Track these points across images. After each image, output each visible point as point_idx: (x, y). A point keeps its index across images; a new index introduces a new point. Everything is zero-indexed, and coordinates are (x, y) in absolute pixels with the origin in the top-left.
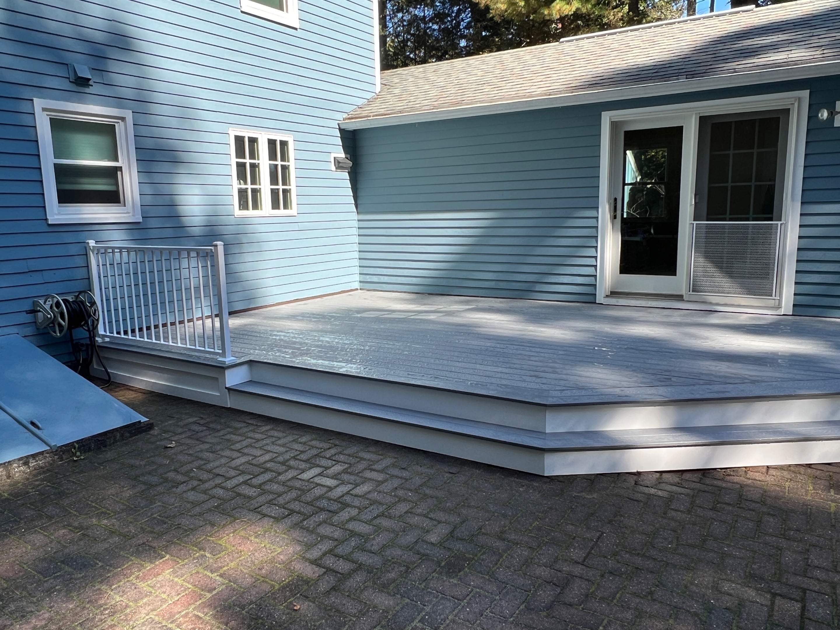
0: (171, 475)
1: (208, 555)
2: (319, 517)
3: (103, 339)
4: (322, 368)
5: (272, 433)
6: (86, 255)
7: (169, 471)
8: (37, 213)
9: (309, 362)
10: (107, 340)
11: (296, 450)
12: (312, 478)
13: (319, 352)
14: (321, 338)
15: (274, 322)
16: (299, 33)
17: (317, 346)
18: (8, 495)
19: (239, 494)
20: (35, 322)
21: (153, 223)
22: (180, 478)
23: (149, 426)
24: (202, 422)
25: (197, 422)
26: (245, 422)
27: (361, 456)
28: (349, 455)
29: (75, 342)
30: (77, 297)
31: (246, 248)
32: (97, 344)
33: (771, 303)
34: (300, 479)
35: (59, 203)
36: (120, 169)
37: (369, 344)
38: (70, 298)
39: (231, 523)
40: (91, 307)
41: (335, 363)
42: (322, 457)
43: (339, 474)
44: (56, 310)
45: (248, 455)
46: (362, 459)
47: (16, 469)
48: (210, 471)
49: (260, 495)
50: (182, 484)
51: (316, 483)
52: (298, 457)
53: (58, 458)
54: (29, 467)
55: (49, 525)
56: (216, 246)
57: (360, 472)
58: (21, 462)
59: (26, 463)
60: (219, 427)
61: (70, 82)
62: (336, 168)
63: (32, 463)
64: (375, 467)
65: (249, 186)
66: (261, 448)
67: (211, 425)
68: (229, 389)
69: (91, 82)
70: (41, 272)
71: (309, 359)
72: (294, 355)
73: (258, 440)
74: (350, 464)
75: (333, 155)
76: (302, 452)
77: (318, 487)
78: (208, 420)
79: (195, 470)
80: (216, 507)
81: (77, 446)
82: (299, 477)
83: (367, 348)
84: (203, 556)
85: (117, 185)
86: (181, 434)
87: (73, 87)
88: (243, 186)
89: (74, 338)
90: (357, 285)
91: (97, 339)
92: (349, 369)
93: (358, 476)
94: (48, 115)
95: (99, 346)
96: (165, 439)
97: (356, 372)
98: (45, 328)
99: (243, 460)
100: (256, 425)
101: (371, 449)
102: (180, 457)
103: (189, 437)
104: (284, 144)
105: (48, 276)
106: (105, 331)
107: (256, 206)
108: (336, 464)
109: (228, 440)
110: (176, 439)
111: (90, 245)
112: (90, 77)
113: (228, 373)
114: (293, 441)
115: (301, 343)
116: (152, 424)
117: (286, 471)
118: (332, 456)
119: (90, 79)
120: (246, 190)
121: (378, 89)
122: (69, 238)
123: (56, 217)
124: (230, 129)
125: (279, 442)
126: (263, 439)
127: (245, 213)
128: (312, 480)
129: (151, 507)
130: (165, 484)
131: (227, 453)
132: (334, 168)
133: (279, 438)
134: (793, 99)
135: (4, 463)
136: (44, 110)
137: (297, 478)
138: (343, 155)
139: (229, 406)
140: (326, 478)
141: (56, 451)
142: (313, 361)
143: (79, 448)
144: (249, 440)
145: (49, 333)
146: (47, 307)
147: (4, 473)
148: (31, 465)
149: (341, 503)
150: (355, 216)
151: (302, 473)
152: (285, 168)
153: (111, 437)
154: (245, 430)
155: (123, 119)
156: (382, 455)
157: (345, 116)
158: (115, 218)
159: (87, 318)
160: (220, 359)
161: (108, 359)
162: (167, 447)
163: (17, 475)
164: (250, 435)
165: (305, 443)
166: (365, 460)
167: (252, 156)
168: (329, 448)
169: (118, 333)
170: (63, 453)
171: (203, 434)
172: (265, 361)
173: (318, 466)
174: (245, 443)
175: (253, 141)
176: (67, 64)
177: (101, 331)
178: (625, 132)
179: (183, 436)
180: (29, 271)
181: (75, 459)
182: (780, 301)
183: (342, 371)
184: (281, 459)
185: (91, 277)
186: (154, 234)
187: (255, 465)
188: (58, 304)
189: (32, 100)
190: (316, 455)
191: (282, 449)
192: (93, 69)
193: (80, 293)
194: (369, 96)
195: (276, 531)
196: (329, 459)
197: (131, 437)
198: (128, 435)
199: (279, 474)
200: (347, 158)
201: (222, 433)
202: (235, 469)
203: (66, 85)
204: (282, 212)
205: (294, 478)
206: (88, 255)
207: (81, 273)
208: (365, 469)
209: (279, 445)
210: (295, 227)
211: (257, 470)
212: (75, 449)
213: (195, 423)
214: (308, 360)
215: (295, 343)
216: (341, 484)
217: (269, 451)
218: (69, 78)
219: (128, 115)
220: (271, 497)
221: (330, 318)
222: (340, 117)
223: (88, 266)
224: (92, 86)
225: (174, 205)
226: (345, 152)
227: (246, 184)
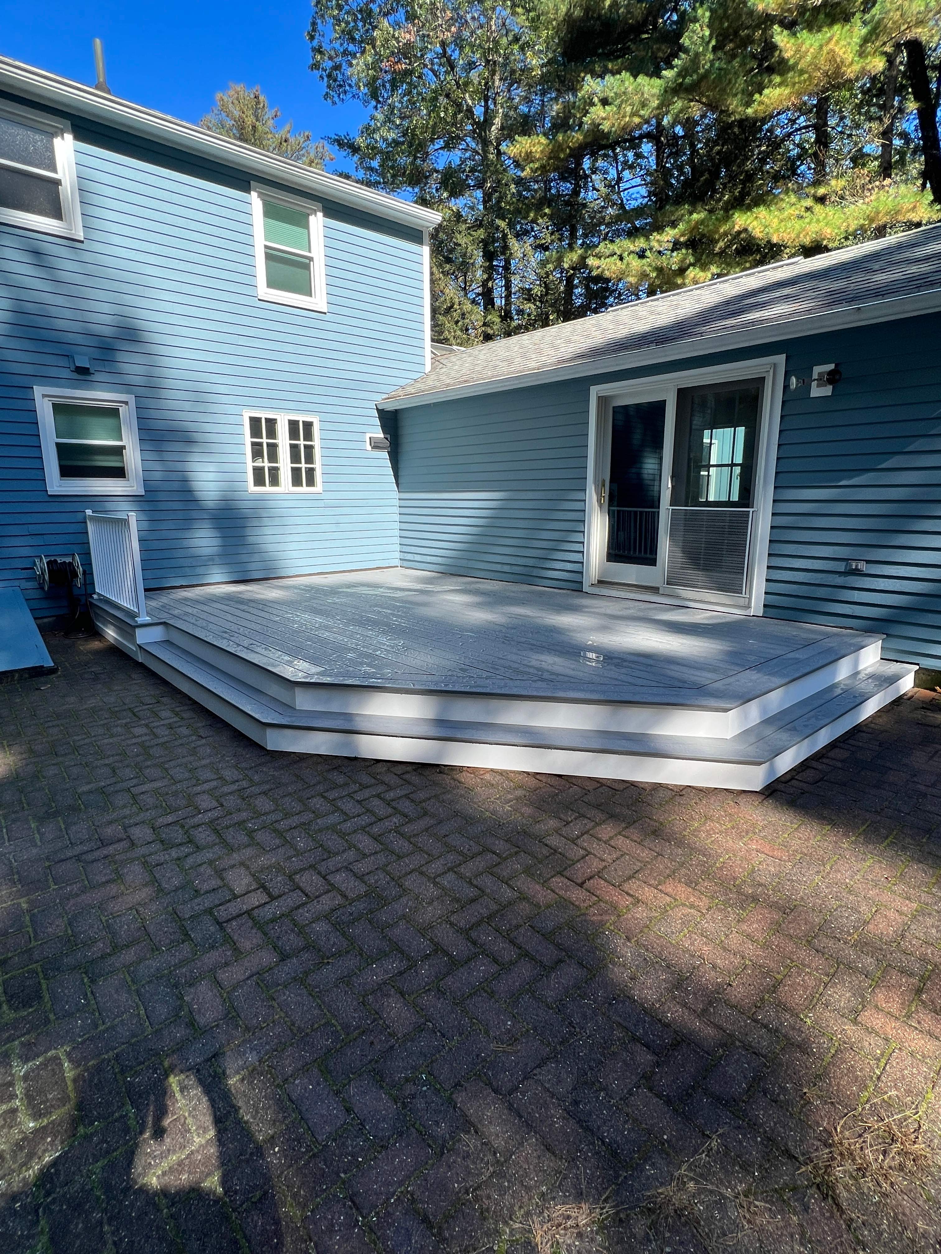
6: (86, 522)
8: (36, 485)
10: (99, 597)
16: (328, 317)
20: (36, 578)
21: (162, 496)
23: (52, 671)
30: (69, 558)
32: (91, 601)
33: (742, 602)
35: (60, 477)
36: (125, 446)
38: (61, 559)
40: (78, 568)
61: (72, 371)
62: (373, 448)
65: (267, 464)
68: (139, 646)
69: (91, 371)
70: (42, 535)
75: (368, 436)
85: (122, 462)
87: (75, 376)
88: (259, 464)
89: (74, 594)
90: (397, 562)
91: (92, 596)
94: (49, 401)
95: (92, 603)
98: (40, 582)
104: (308, 426)
106: (100, 590)
107: (273, 483)
111: (87, 514)
112: (89, 366)
113: (139, 632)
119: (89, 368)
120: (263, 468)
121: (428, 368)
122: (70, 507)
123: (56, 488)
124: (244, 410)
127: (262, 489)
132: (369, 448)
134: (769, 366)
136: (44, 396)
138: (382, 436)
146: (39, 566)
150: (396, 495)
152: (308, 448)
155: (126, 403)
157: (386, 396)
158: (122, 491)
160: (137, 619)
167: (271, 436)
169: (104, 591)
175: (271, 423)
176: (67, 356)
177: (97, 590)
178: (614, 407)
180: (30, 534)
182: (750, 599)
185: (88, 541)
186: (162, 506)
189: (32, 388)
192: (93, 359)
194: (416, 376)
200: (386, 438)
203: (66, 373)
204: (304, 489)
207: (78, 539)
210: (321, 504)
218: (69, 368)
219: (131, 399)
222: (379, 398)
223: (86, 533)
224: (92, 374)
225: (186, 481)
226: (384, 432)
227: (263, 462)
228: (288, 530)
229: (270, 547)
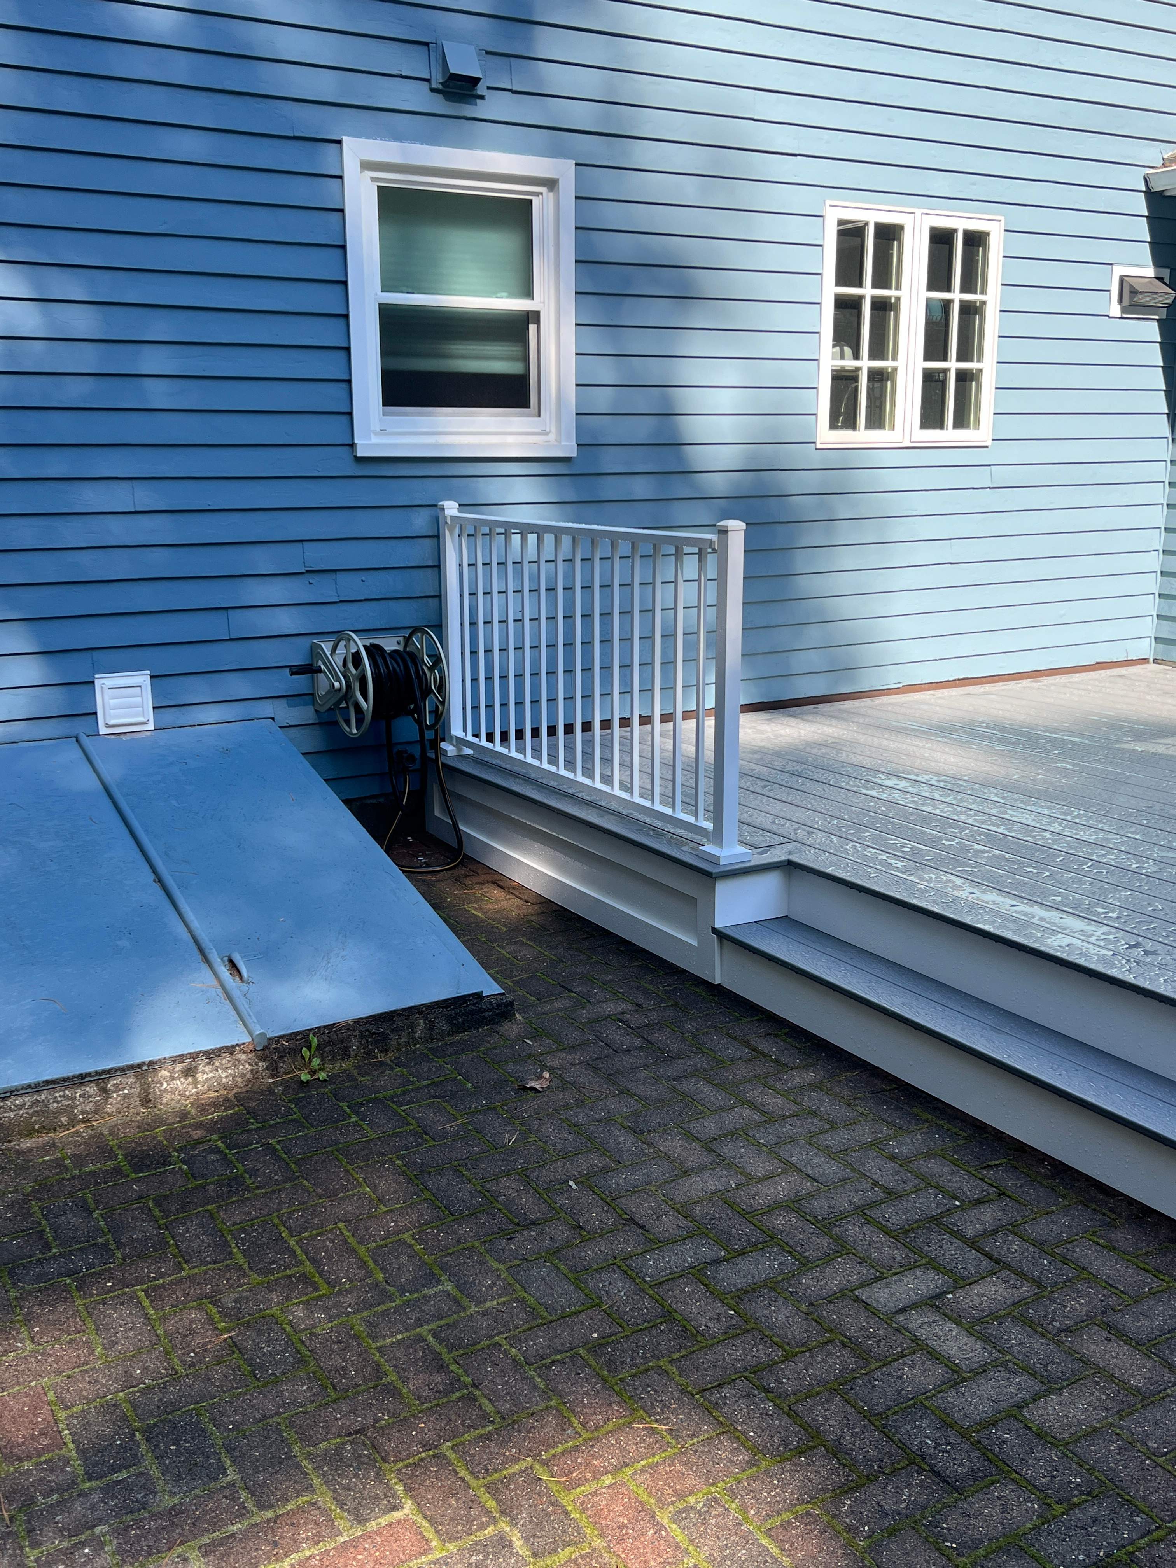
0: (509, 1187)
1: (518, 1543)
2: (898, 1492)
3: (460, 750)
4: (992, 923)
5: (813, 1100)
6: (437, 537)
7: (507, 1174)
8: (330, 430)
9: (957, 893)
10: (468, 751)
11: (876, 1183)
12: (903, 1310)
13: (996, 861)
14: (1010, 814)
15: (885, 743)
17: (992, 840)
18: (125, 1156)
19: (668, 1315)
20: (312, 694)
21: (611, 461)
22: (528, 1204)
23: (503, 1009)
24: (636, 1020)
25: (626, 1017)
26: (747, 1044)
27: (1083, 1262)
28: (1040, 1245)
29: (395, 750)
30: (408, 640)
31: (844, 533)
32: (442, 759)
34: (867, 1306)
35: (384, 405)
36: (537, 314)
37: (1157, 853)
38: (390, 644)
39: (619, 1428)
40: (431, 669)
41: (1036, 910)
42: (951, 1233)
43: (994, 1315)
44: (354, 671)
45: (729, 1166)
46: (1084, 1273)
47: (165, 1085)
48: (610, 1201)
49: (730, 1335)
50: (526, 1227)
51: (915, 1339)
52: (876, 1214)
53: (267, 1068)
54: (195, 1083)
55: (171, 1284)
56: (724, 532)
57: (1068, 1330)
58: (179, 1067)
59: (190, 1072)
60: (675, 1047)
61: (433, 90)
62: (1124, 310)
63: (204, 1072)
64: (1126, 1321)
65: (865, 363)
66: (773, 1150)
67: (657, 1036)
68: (721, 936)
69: (481, 89)
70: (333, 575)
71: (959, 882)
72: (916, 862)
73: (769, 1118)
74: (1038, 1283)
75: (1119, 271)
76: (891, 1195)
77: (917, 1357)
78: (654, 1016)
79: (574, 1186)
80: (596, 1349)
81: (315, 1041)
82: (864, 1294)
83: (1150, 867)
84: (504, 1543)
85: (526, 359)
86: (573, 1048)
87: (438, 104)
88: (849, 363)
89: (395, 740)
90: (1145, 648)
91: (443, 745)
92: (1079, 943)
93: (1059, 1344)
94: (373, 179)
95: (444, 765)
96: (530, 1056)
97: (1102, 959)
98: (330, 709)
99: (712, 1183)
100: (777, 1061)
101: (1124, 1237)
102: (549, 1128)
103: (592, 1066)
104: (976, 242)
105: (351, 586)
106: (465, 730)
107: (876, 420)
108: (991, 1274)
109: (688, 1099)
110: (556, 1063)
111: (447, 512)
112: (478, 75)
113: (722, 889)
114: (872, 1145)
115: (945, 822)
116: (511, 1004)
117: (828, 1259)
118: (984, 1234)
119: (477, 80)
120: (854, 376)
122: (398, 493)
123: (375, 440)
124: (828, 202)
125: (830, 1140)
126: (784, 1117)
127: (844, 436)
128: (901, 1318)
129: (426, 1291)
130: (483, 1218)
131: (675, 1145)
132: (1115, 310)
133: (833, 1126)
135: (140, 1066)
136: (367, 165)
137: (857, 1299)
138: (1149, 271)
139: (717, 983)
140: (950, 1325)
141: (265, 1048)
142: (966, 892)
143: (319, 1047)
144: (746, 1112)
145: (336, 723)
146: (337, 661)
147: (136, 1090)
148: (200, 1077)
149: (984, 1451)
150: (1165, 449)
151: (877, 1279)
152: (970, 311)
153: (402, 1029)
154: (742, 1071)
155: (551, 184)
156: (1156, 1272)
157: (1169, 151)
158: (520, 445)
159: (418, 696)
160: (709, 848)
161: (460, 798)
162: (525, 1089)
163: (165, 1100)
164: (754, 1093)
165: (903, 1162)
166: (1092, 1278)
167: (882, 278)
168: (979, 1202)
169: (490, 738)
170: (281, 1057)
171: (628, 1060)
172: (829, 871)
173: (934, 1265)
174: (730, 1120)
175: (889, 235)
176: (427, 44)
177: (456, 730)
179: (576, 1057)
180: (308, 571)
181: (305, 1077)
183: (1054, 945)
184: (820, 1206)
185: (443, 593)
187: (743, 1213)
188: (357, 659)
189: (339, 142)
190: (932, 1219)
191: (831, 1169)
192: (488, 53)
193: (415, 630)
195: (744, 1510)
196: (972, 1244)
197: (452, 1034)
198: (446, 1027)
199: (806, 1264)
200: (1160, 279)
201: (680, 1065)
202: (684, 1211)
203: (420, 97)
204: (949, 434)
205: (846, 1294)
206: (441, 539)
207: (422, 583)
208: (1088, 1320)
209: (829, 1153)
210: (981, 478)
211: (743, 1230)
212: (309, 1048)
213: (617, 1018)
214: (956, 887)
215: (927, 819)
216: (996, 1364)
217: (789, 1166)
218: (428, 80)
219: (566, 172)
220: (762, 1353)
221: (1049, 746)
222: (1152, 155)
223: (438, 567)
224: (482, 97)
225: (669, 415)
226: (1159, 261)
227: (856, 356)
228: (900, 555)
229: (847, 607)
